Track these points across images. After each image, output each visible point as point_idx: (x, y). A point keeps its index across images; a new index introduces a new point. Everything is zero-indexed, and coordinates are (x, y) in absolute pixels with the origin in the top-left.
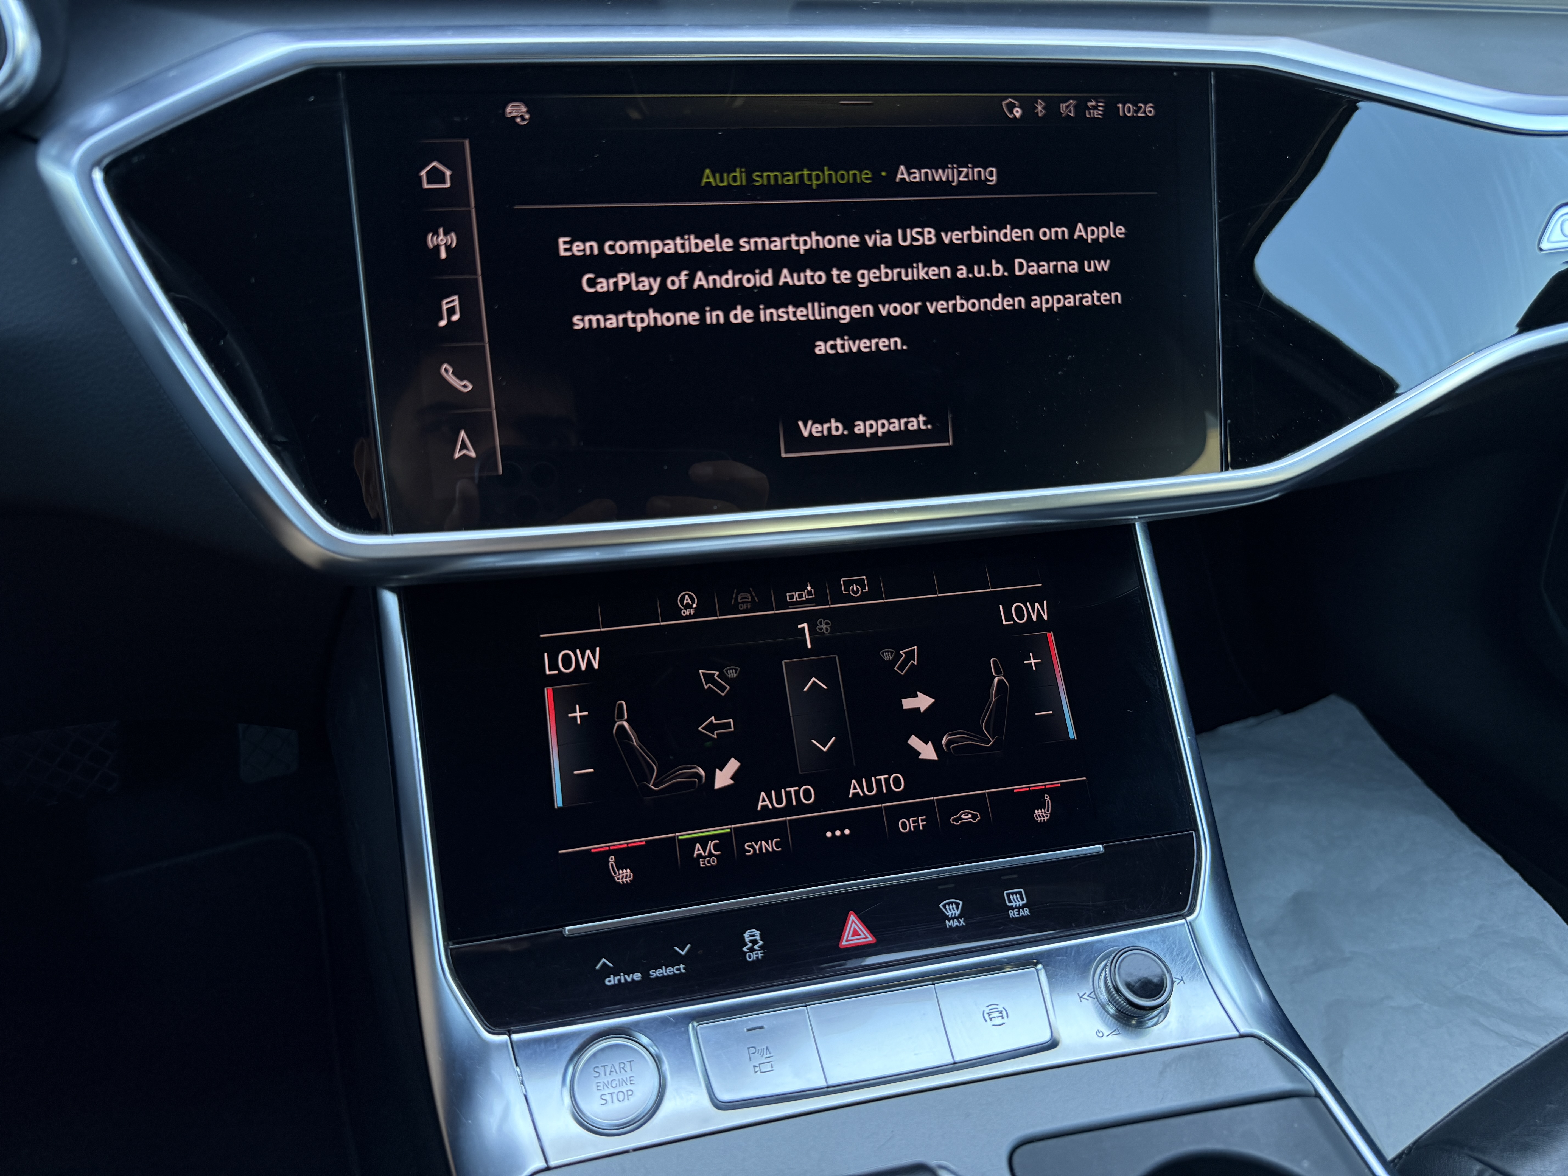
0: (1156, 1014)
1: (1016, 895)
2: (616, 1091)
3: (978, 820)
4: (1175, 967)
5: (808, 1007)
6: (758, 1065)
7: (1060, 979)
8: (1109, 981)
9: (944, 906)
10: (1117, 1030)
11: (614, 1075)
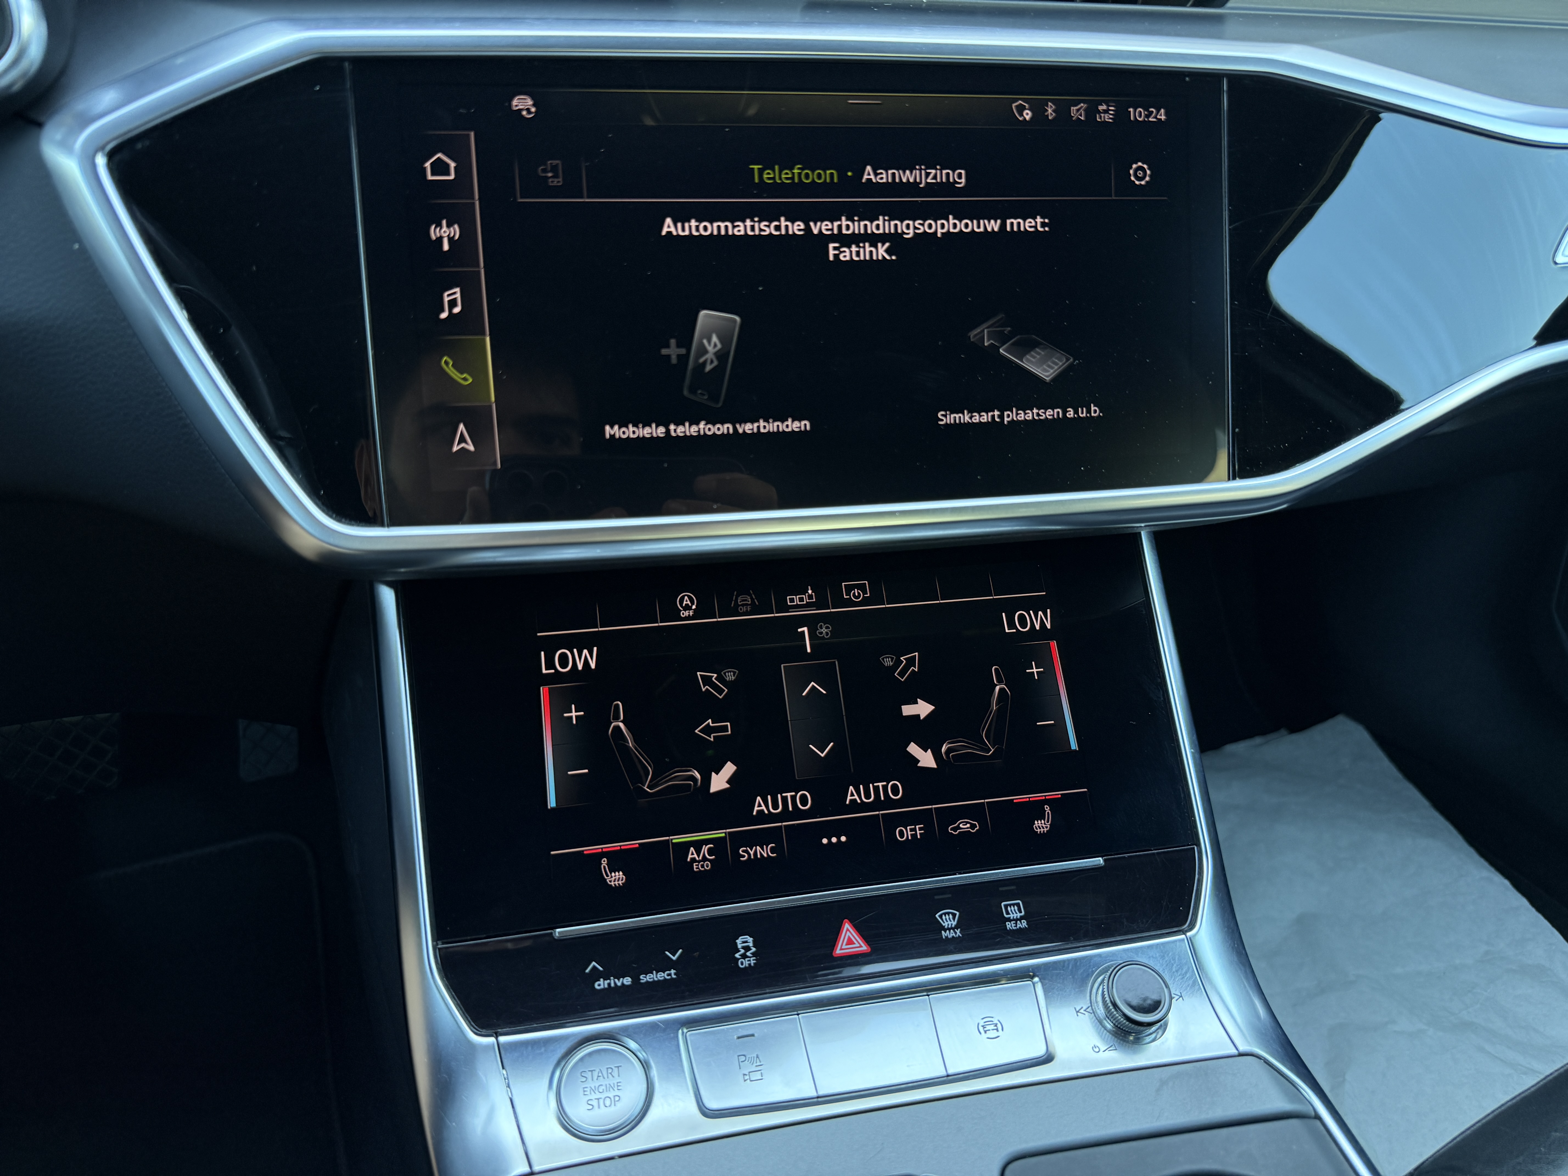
0: (1154, 1031)
1: (1014, 907)
2: (603, 1096)
3: (977, 830)
4: (1174, 983)
5: (800, 1015)
6: (747, 1074)
7: (1057, 993)
8: (1106, 996)
9: (941, 916)
10: (1114, 1046)
11: (602, 1081)
